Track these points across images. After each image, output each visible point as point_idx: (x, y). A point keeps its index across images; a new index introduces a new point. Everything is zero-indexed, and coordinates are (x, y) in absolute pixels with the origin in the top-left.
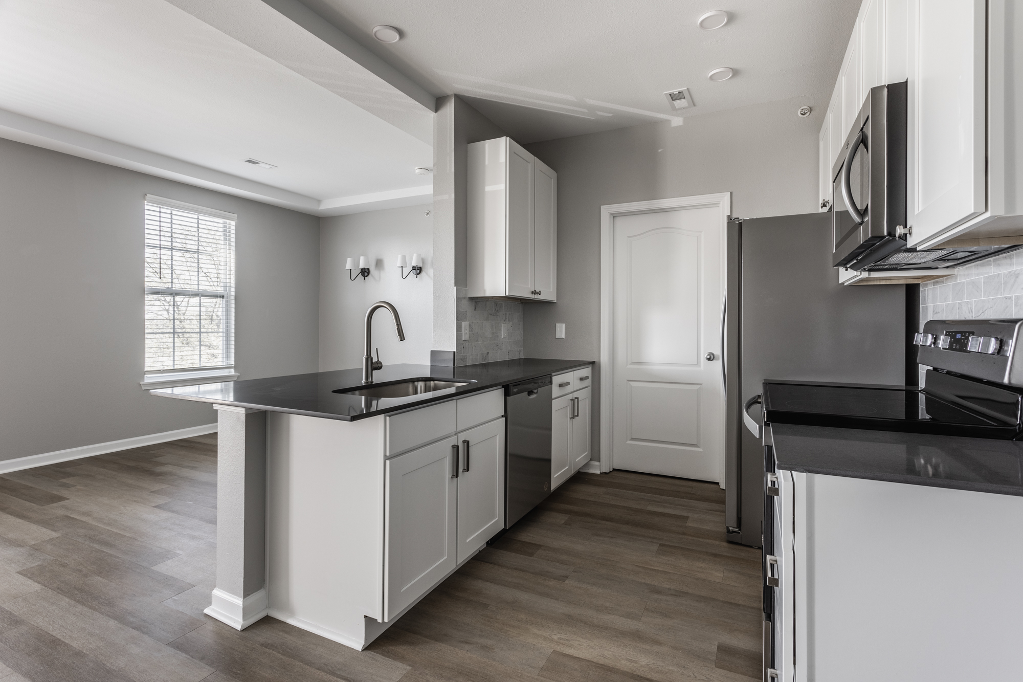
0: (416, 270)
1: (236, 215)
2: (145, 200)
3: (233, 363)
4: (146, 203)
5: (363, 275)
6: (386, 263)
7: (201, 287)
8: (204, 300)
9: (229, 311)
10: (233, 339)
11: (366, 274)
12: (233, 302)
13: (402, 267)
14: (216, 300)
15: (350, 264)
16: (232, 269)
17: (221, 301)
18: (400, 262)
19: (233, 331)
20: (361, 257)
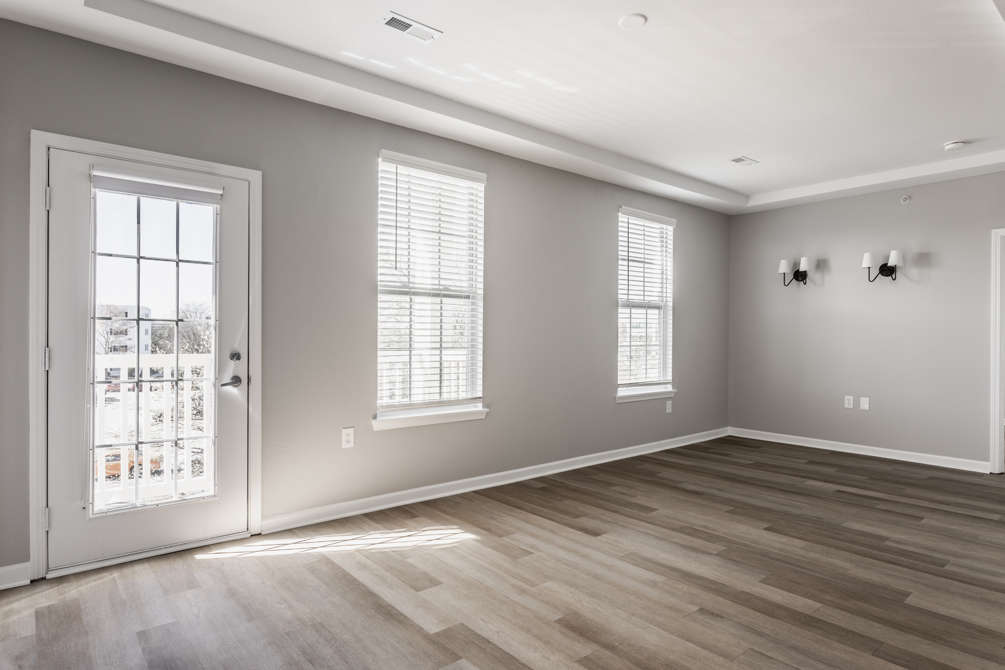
0: (887, 270)
1: (675, 220)
2: (619, 212)
3: (670, 378)
4: (620, 214)
5: (797, 280)
6: (834, 263)
7: (646, 298)
8: (649, 311)
9: (665, 323)
10: (670, 352)
11: (800, 278)
12: (671, 313)
13: (869, 268)
14: (656, 311)
15: (784, 267)
16: (669, 277)
17: (659, 312)
18: (866, 261)
19: (670, 344)
20: (802, 258)
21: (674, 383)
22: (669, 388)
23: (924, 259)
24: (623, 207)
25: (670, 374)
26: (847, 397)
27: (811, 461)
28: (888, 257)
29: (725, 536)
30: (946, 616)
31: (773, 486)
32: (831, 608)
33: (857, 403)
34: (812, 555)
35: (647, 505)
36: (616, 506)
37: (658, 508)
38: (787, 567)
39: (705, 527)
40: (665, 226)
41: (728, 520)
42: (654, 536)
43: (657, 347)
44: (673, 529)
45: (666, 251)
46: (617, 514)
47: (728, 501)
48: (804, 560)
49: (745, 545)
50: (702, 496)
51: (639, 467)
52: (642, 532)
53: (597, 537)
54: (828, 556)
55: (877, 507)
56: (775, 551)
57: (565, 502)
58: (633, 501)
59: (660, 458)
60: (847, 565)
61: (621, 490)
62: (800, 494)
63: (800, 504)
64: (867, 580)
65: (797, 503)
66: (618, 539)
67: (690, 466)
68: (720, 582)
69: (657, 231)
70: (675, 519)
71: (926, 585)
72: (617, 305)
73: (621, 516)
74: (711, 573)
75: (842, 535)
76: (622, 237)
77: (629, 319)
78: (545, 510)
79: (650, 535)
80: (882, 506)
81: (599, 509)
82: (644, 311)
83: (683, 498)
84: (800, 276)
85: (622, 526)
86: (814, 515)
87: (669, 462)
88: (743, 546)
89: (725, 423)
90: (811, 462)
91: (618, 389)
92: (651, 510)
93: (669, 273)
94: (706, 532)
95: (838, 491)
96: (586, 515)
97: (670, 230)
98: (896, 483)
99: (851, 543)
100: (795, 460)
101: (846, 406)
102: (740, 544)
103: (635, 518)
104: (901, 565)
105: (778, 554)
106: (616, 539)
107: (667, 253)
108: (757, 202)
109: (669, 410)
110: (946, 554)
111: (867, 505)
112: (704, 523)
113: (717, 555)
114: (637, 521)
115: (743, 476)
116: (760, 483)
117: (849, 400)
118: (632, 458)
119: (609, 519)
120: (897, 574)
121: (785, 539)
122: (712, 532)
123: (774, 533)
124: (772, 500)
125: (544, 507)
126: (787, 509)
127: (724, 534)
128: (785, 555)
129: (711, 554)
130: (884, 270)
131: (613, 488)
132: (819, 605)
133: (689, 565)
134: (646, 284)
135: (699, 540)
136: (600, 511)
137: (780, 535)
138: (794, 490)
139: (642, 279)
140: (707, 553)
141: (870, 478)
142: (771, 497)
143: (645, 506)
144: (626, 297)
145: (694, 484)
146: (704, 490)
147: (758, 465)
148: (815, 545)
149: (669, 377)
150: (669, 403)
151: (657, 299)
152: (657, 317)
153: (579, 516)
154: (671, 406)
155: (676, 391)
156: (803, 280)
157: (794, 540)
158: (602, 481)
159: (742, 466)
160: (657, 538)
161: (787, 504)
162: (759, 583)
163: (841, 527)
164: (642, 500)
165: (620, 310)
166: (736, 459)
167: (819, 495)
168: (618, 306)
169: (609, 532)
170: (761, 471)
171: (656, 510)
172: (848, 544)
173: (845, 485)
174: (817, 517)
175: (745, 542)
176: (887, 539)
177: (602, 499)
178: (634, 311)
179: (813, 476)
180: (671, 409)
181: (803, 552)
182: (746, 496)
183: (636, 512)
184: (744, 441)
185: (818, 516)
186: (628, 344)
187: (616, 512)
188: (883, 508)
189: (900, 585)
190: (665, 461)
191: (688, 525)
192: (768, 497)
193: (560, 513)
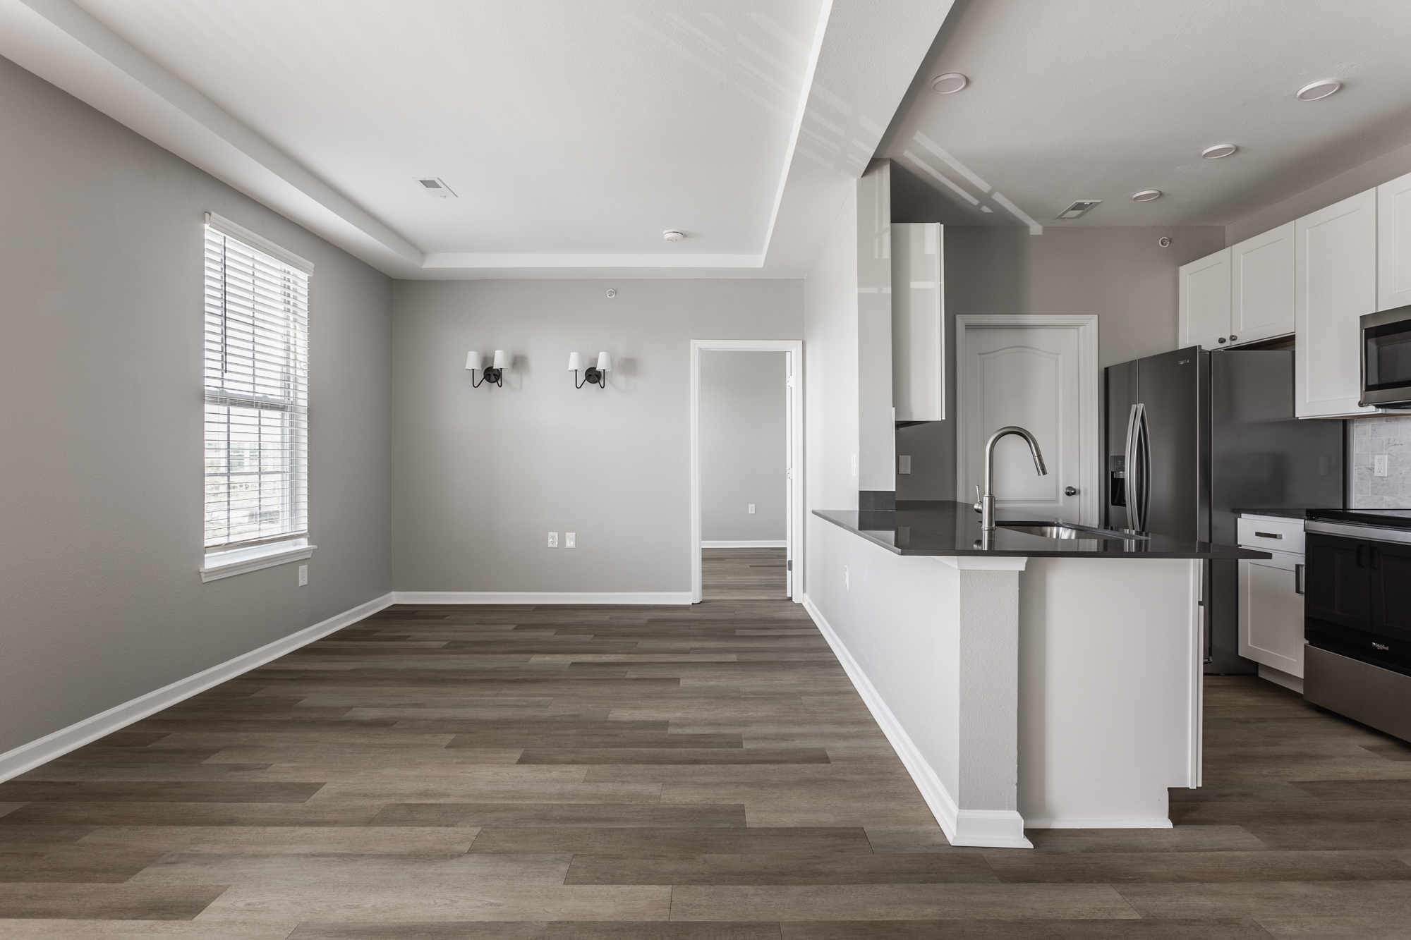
0: (593, 376)
1: (312, 265)
2: (206, 222)
3: (305, 527)
4: (207, 226)
5: (489, 381)
6: (534, 362)
7: (258, 389)
8: (265, 413)
9: (294, 435)
10: (304, 484)
11: (493, 378)
12: (304, 418)
13: (576, 370)
14: (277, 414)
15: (473, 361)
16: (300, 358)
17: (283, 415)
18: (575, 362)
19: (304, 469)
20: (496, 351)
21: (312, 535)
22: (303, 544)
23: (629, 366)
24: (213, 213)
25: (305, 520)
26: (551, 534)
27: (519, 625)
28: (596, 360)
29: (466, 801)
30: (796, 829)
31: (493, 677)
32: (684, 888)
33: (562, 540)
34: (606, 788)
35: (298, 780)
36: (228, 805)
37: (323, 781)
38: (586, 828)
39: (426, 794)
40: (293, 270)
41: (457, 763)
42: (336, 855)
43: (278, 477)
44: (369, 822)
45: (295, 321)
46: (234, 828)
47: (440, 726)
48: (599, 802)
49: (506, 809)
50: (395, 726)
51: (255, 695)
52: (306, 856)
53: (197, 918)
54: (623, 782)
55: (627, 676)
56: (554, 802)
57: (86, 839)
58: (266, 780)
59: (293, 666)
60: (652, 789)
61: (230, 761)
62: (534, 681)
63: (541, 698)
64: (689, 806)
65: (537, 699)
66: (254, 901)
67: (352, 670)
68: (503, 919)
69: (278, 275)
70: (365, 796)
71: (747, 785)
72: (201, 397)
73: (246, 829)
74: (480, 904)
75: (617, 735)
76: (212, 271)
77: (226, 425)
78: (24, 888)
79: (328, 855)
80: (632, 674)
81: (185, 829)
82: (255, 412)
83: (363, 740)
84: (492, 375)
85: (255, 856)
86: (568, 713)
87: (313, 671)
88: (504, 811)
89: (387, 588)
90: (520, 627)
91: (206, 555)
92: (311, 788)
93: (299, 350)
94: (431, 805)
95: (574, 664)
96: (152, 859)
97: (303, 277)
98: (624, 636)
99: (635, 747)
100: (499, 627)
101: (550, 545)
102: (497, 809)
103: (280, 824)
104: (705, 762)
105: (561, 806)
106: (249, 901)
107: (297, 324)
108: (437, 263)
109: (303, 580)
110: (731, 725)
111: (617, 677)
112: (422, 786)
113: (471, 851)
114: (286, 829)
115: (442, 671)
116: (472, 677)
117: (553, 537)
118: (236, 679)
119: (218, 850)
120: (709, 779)
121: (555, 772)
122: (442, 801)
123: (535, 767)
124: (503, 703)
125: (17, 879)
126: (530, 713)
127: (464, 796)
128: (571, 805)
129: (459, 855)
130: (590, 375)
131: (212, 760)
132: (665, 890)
133: (432, 902)
134: (258, 364)
135: (427, 829)
136: (189, 832)
137: (544, 767)
138: (522, 677)
139: (250, 354)
140: (452, 857)
141: (596, 636)
142: (499, 699)
143: (293, 784)
144: (218, 383)
145: (373, 706)
146: (394, 713)
147: (456, 647)
148: (597, 767)
149: (303, 526)
150: (303, 571)
151: (278, 392)
152: (278, 423)
153: (131, 871)
154: (306, 573)
155: (315, 547)
156: (497, 381)
157: (568, 769)
158: (179, 751)
159: (435, 653)
160: (343, 857)
161: (525, 704)
162: (566, 887)
163: (609, 721)
164: (283, 772)
165: (208, 408)
166: (420, 643)
167: (556, 677)
168: (204, 401)
169: (225, 888)
170: (464, 656)
171: (320, 785)
172: (633, 749)
173: (576, 652)
174: (573, 715)
175: (503, 802)
176: (666, 724)
177: (190, 798)
178: (234, 410)
179: (534, 647)
180: (306, 579)
181: (590, 789)
182: (464, 706)
183: (278, 806)
184: (419, 609)
185: (574, 713)
186: (224, 470)
187: (232, 822)
188: (634, 677)
189: (725, 797)
190: (306, 671)
191: (392, 801)
192: (495, 698)
193: (74, 881)
